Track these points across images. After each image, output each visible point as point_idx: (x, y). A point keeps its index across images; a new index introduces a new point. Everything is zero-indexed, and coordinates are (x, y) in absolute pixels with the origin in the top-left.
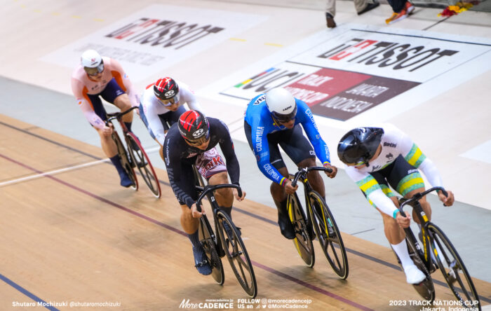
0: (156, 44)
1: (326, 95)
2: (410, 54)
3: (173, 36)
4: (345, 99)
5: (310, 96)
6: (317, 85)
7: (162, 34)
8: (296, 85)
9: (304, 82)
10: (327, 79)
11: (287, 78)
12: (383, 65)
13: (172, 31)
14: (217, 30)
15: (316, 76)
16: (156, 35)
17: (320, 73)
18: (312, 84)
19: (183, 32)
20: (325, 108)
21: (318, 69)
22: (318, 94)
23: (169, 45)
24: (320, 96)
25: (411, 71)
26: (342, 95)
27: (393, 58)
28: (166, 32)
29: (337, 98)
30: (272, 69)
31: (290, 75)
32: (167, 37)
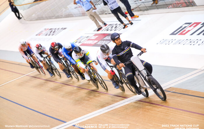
0: (49, 35)
1: (97, 41)
2: (118, 26)
3: (54, 32)
4: (103, 41)
5: (93, 42)
6: (94, 39)
7: (51, 32)
8: (89, 40)
9: (91, 39)
10: (97, 36)
11: (86, 38)
12: (111, 30)
13: (53, 31)
14: (65, 29)
15: (94, 36)
16: (49, 33)
17: (94, 35)
18: (93, 39)
19: (56, 31)
20: (98, 44)
21: (94, 34)
22: (95, 41)
23: (53, 35)
24: (96, 41)
25: (119, 30)
26: (102, 40)
27: (114, 28)
28: (52, 31)
29: (100, 41)
30: (82, 37)
31: (87, 37)
32: (52, 33)
